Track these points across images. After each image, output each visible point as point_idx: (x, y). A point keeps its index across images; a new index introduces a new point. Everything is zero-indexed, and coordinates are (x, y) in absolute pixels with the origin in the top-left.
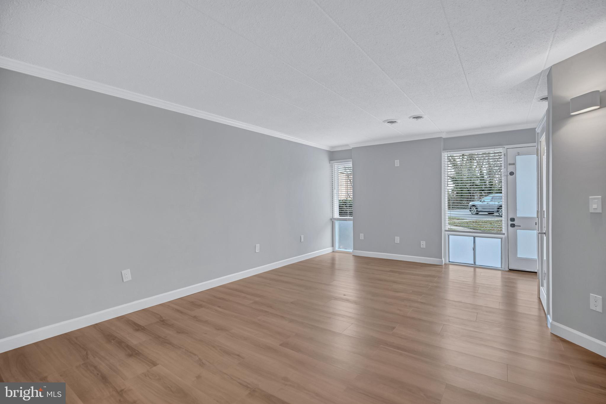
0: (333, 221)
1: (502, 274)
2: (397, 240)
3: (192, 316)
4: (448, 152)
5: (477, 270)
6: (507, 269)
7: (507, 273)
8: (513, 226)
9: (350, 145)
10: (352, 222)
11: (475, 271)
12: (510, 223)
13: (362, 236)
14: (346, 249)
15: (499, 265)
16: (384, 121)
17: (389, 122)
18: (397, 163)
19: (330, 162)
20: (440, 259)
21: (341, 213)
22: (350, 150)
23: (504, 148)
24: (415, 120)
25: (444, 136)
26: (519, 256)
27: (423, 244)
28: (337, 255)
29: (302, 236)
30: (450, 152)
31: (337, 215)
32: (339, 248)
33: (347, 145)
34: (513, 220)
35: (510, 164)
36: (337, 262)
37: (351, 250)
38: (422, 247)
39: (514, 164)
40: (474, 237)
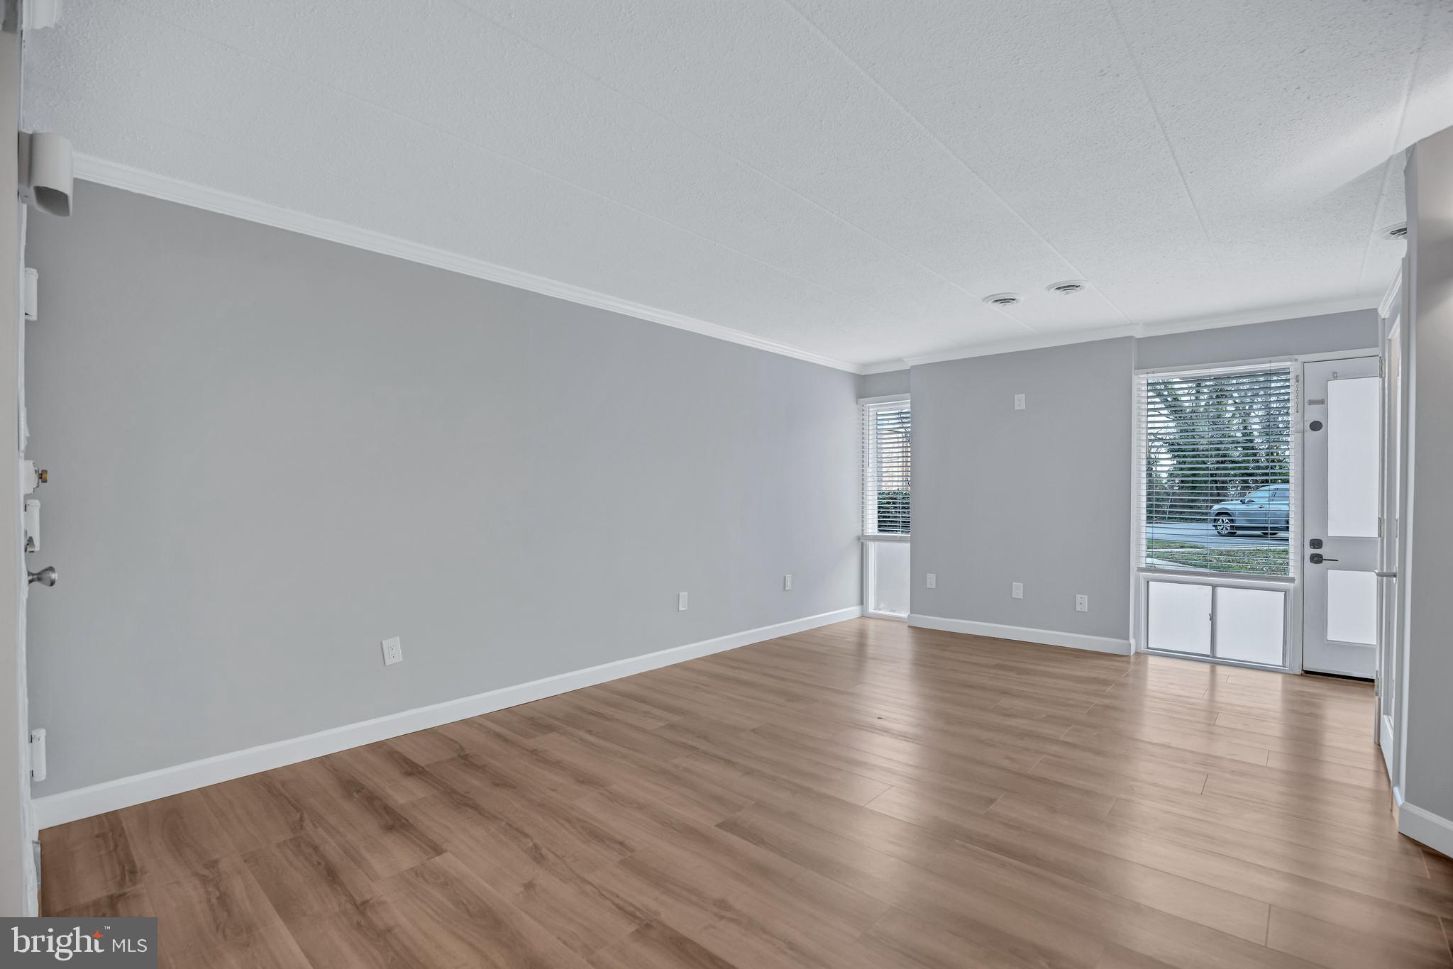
0: (862, 543)
1: (1284, 682)
2: (1018, 590)
3: (528, 750)
4: (1148, 373)
5: (1221, 670)
6: (1299, 671)
7: (1298, 680)
8: (1317, 559)
9: (906, 360)
10: (908, 545)
11: (1213, 672)
12: (1310, 551)
13: (931, 580)
14: (893, 611)
15: (1276, 660)
16: (986, 298)
17: (997, 301)
18: (1020, 402)
19: (857, 401)
20: (1124, 641)
21: (884, 524)
22: (906, 372)
23: (1296, 360)
24: (1061, 293)
25: (1139, 333)
26: (1331, 636)
27: (1082, 602)
28: (871, 625)
29: (789, 577)
30: (1153, 372)
31: (872, 528)
32: (877, 608)
33: (900, 360)
34: (1316, 544)
35: (1311, 402)
36: (871, 641)
37: (904, 614)
38: (1078, 609)
39: (1322, 402)
40: (1214, 587)
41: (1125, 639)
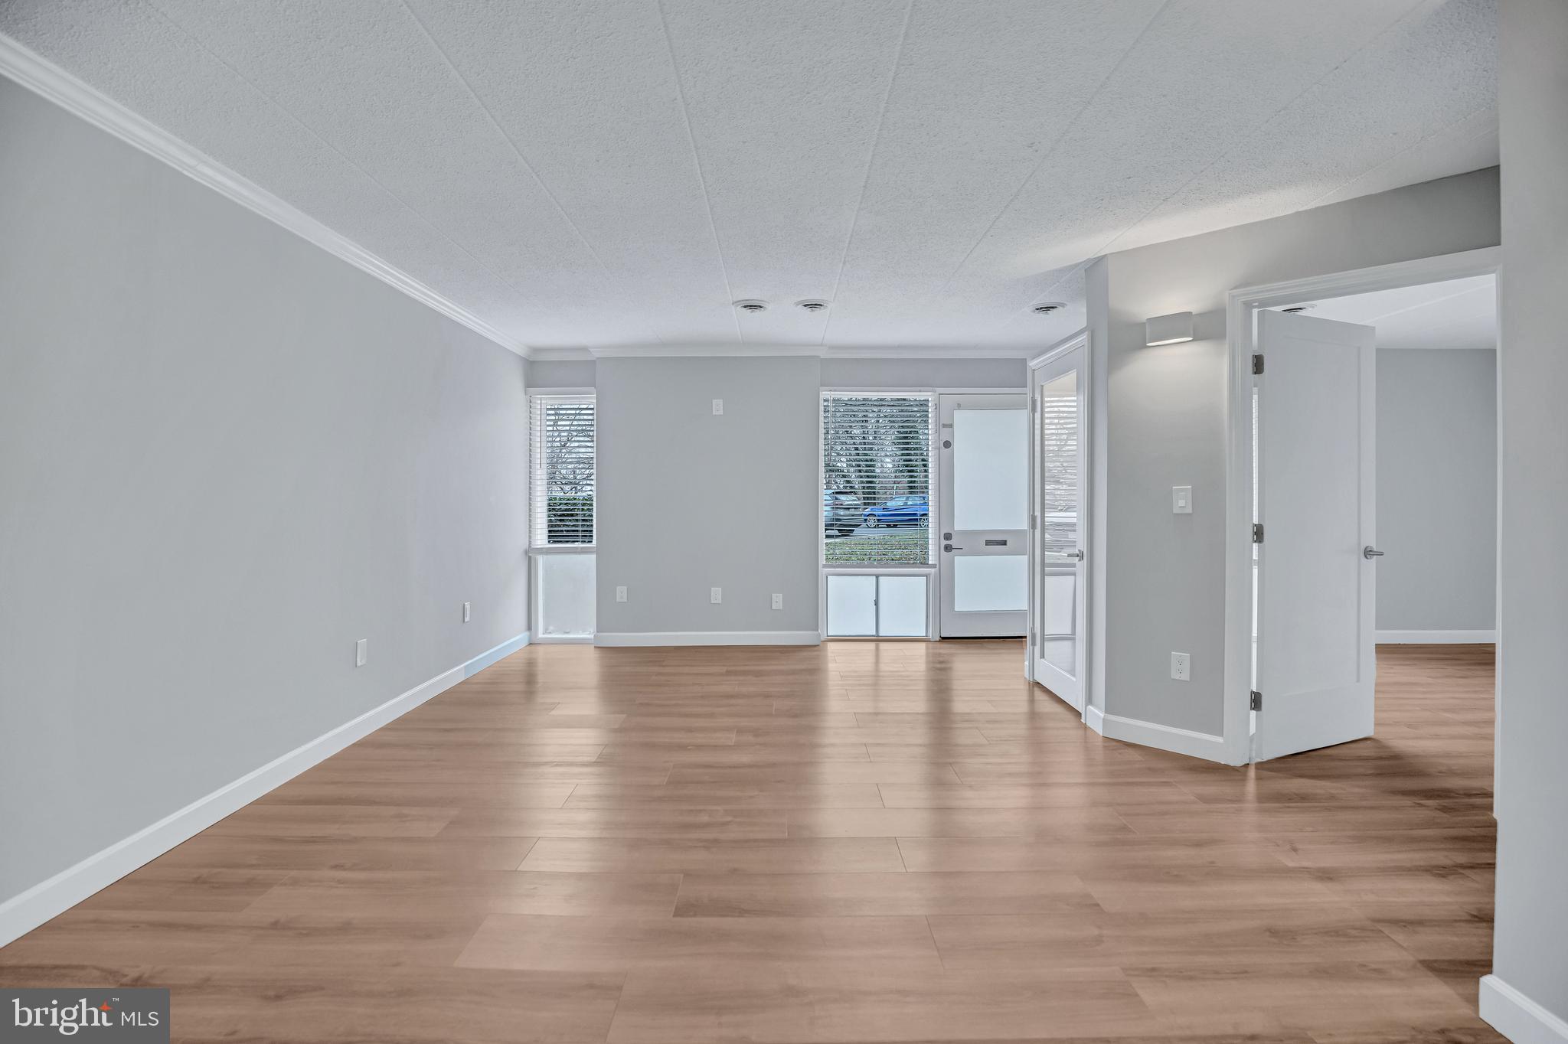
0: (530, 558)
1: (927, 648)
2: (717, 594)
4: (830, 391)
5: (883, 646)
6: (938, 639)
7: (938, 646)
8: (948, 548)
9: (591, 350)
10: (594, 557)
11: (877, 649)
12: (944, 543)
13: (621, 593)
14: (567, 633)
15: (921, 632)
16: (736, 302)
17: (745, 307)
18: (718, 407)
19: (525, 391)
20: (817, 632)
21: (554, 535)
22: (591, 364)
23: (935, 392)
24: (807, 310)
25: (823, 354)
26: (957, 609)
27: (778, 601)
28: (541, 652)
29: (468, 605)
30: (835, 391)
31: (541, 539)
32: (546, 631)
33: (584, 349)
34: (948, 536)
35: (945, 426)
36: (540, 667)
37: (588, 634)
38: (774, 607)
39: (951, 426)
40: (877, 577)
41: (813, 630)
